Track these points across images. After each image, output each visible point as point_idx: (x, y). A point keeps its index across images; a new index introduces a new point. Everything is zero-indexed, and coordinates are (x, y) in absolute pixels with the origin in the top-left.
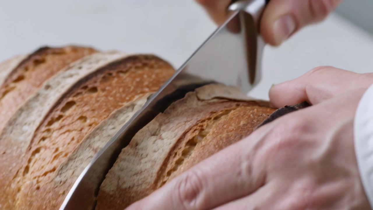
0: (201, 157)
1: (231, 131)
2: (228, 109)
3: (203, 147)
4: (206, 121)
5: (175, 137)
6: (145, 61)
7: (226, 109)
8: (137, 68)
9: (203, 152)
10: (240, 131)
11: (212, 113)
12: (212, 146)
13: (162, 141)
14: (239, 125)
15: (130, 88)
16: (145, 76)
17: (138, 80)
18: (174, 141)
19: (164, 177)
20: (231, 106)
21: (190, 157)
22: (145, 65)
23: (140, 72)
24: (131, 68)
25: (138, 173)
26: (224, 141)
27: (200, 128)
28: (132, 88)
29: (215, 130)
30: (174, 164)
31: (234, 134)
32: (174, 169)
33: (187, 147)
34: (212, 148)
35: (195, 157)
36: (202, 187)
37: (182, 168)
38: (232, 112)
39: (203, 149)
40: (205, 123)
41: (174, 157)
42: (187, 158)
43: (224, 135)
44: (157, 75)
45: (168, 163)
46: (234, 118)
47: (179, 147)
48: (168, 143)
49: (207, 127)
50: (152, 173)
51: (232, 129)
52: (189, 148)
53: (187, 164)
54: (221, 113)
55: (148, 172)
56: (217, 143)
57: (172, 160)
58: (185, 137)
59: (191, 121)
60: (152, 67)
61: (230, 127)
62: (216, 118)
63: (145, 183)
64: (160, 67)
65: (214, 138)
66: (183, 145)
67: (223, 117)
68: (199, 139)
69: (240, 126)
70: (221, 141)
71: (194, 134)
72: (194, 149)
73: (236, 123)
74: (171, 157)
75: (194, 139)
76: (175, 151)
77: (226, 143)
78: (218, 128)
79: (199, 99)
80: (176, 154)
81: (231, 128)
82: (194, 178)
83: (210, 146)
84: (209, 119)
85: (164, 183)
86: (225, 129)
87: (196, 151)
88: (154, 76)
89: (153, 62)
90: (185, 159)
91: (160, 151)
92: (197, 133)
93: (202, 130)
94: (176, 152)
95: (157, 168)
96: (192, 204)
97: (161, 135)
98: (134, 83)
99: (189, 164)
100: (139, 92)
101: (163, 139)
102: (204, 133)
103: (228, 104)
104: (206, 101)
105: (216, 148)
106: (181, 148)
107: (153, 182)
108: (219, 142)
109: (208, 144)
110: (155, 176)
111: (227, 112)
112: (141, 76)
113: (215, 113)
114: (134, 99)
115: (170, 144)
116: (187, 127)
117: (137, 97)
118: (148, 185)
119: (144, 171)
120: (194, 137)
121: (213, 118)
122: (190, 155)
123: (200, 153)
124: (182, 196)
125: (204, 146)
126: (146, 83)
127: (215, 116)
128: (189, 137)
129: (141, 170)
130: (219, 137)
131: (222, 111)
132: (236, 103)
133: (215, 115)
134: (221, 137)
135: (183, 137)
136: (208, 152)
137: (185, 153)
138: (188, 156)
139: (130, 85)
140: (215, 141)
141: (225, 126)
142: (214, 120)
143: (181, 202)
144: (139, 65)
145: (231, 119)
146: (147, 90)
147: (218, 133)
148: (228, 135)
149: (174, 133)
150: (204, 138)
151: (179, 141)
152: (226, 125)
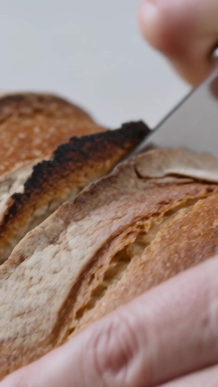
0: (139, 285)
1: (195, 237)
2: (192, 197)
3: (142, 266)
4: (151, 218)
5: (91, 246)
6: (38, 105)
7: (188, 197)
8: (22, 116)
9: (143, 275)
10: (212, 237)
11: (163, 203)
12: (160, 265)
13: (68, 253)
14: (211, 227)
15: (6, 149)
16: (37, 130)
17: (22, 135)
18: (89, 254)
19: (71, 320)
20: (197, 191)
21: (119, 283)
22: (37, 111)
23: (27, 122)
24: (10, 115)
25: (24, 313)
26: (183, 255)
27: (138, 230)
28: (11, 150)
29: (165, 233)
30: (89, 295)
31: (200, 243)
32: (89, 306)
33: (114, 264)
34: (158, 267)
35: (128, 283)
36: (136, 347)
37: (104, 304)
38: (200, 202)
39: (143, 269)
40: (148, 222)
41: (90, 283)
42: (113, 285)
43: (183, 244)
44: (59, 128)
45: (78, 293)
46: (202, 214)
47: (99, 264)
48: (79, 258)
49: (151, 229)
50: (49, 314)
51: (197, 234)
52: (117, 266)
53: (113, 297)
54: (178, 203)
55: (42, 310)
56: (169, 259)
57: (86, 289)
58: (109, 245)
59: (123, 218)
60: (50, 115)
61: (193, 229)
62: (169, 214)
63: (37, 332)
64: (66, 116)
65: (164, 248)
66: (106, 261)
67: (182, 211)
68: (137, 249)
69: (212, 229)
70: (176, 255)
71: (127, 242)
72: (126, 268)
73: (206, 223)
74: (84, 283)
75: (128, 250)
76: (92, 271)
77: (186, 259)
78: (171, 232)
79: (140, 176)
80: (93, 277)
81: (195, 231)
82: (123, 329)
83: (156, 264)
84: (156, 214)
85: (71, 331)
86: (185, 232)
87: (129, 273)
88: (52, 130)
89: (53, 107)
90: (109, 287)
91: (64, 271)
92: (132, 239)
93: (143, 233)
94: (93, 273)
95: (58, 303)
96: (120, 376)
97: (67, 243)
98: (16, 142)
99: (116, 295)
100: (23, 156)
101: (70, 250)
102: (145, 238)
103: (193, 187)
104: (153, 180)
105: (166, 269)
106: (101, 267)
107: (50, 330)
108: (172, 257)
109: (153, 260)
110: (54, 319)
111: (189, 203)
112: (29, 129)
113: (167, 204)
114: (13, 170)
115: (83, 258)
116: (115, 227)
117: (18, 165)
118: (42, 336)
119: (35, 310)
120: (126, 247)
121: (162, 214)
122: (119, 279)
123: (137, 277)
124: (101, 361)
125: (145, 263)
126: (37, 141)
127: (167, 210)
128: (117, 246)
129: (29, 307)
130: (172, 247)
131: (180, 200)
132: (206, 186)
133: (167, 208)
134: (176, 247)
135: (107, 246)
136: (151, 276)
137: (109, 276)
138: (115, 281)
139: (6, 145)
140: (165, 255)
141: (185, 228)
142: (165, 217)
143: (99, 372)
144: (27, 110)
145: (197, 214)
146: (37, 153)
147: (171, 239)
148: (189, 244)
149: (91, 239)
150: (146, 249)
151: (99, 253)
152: (187, 227)
